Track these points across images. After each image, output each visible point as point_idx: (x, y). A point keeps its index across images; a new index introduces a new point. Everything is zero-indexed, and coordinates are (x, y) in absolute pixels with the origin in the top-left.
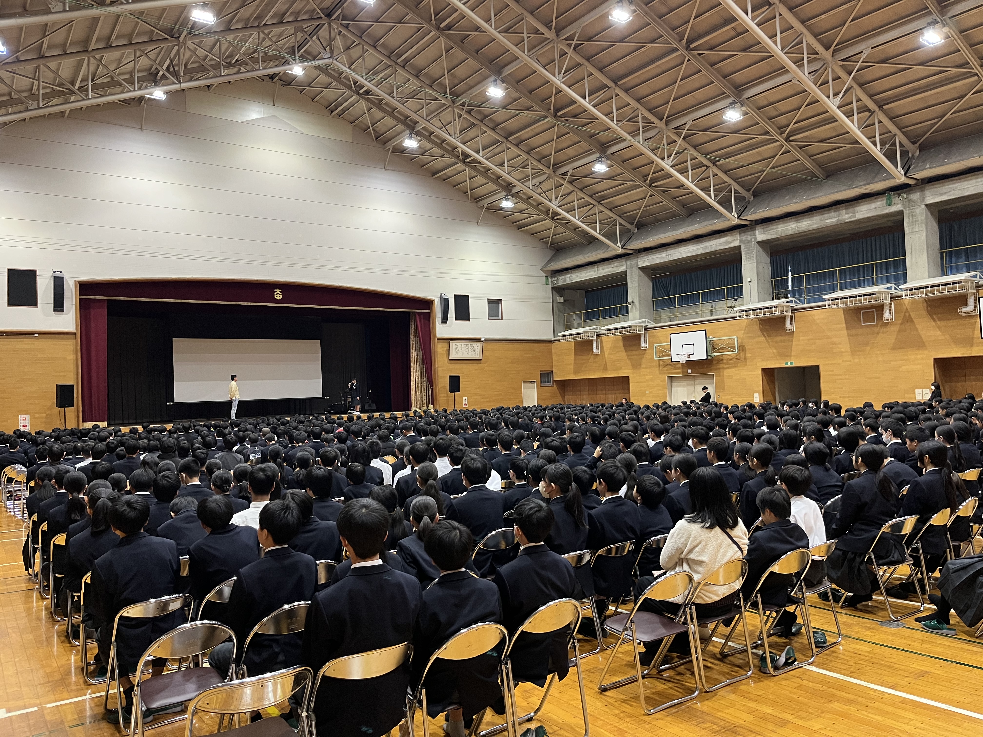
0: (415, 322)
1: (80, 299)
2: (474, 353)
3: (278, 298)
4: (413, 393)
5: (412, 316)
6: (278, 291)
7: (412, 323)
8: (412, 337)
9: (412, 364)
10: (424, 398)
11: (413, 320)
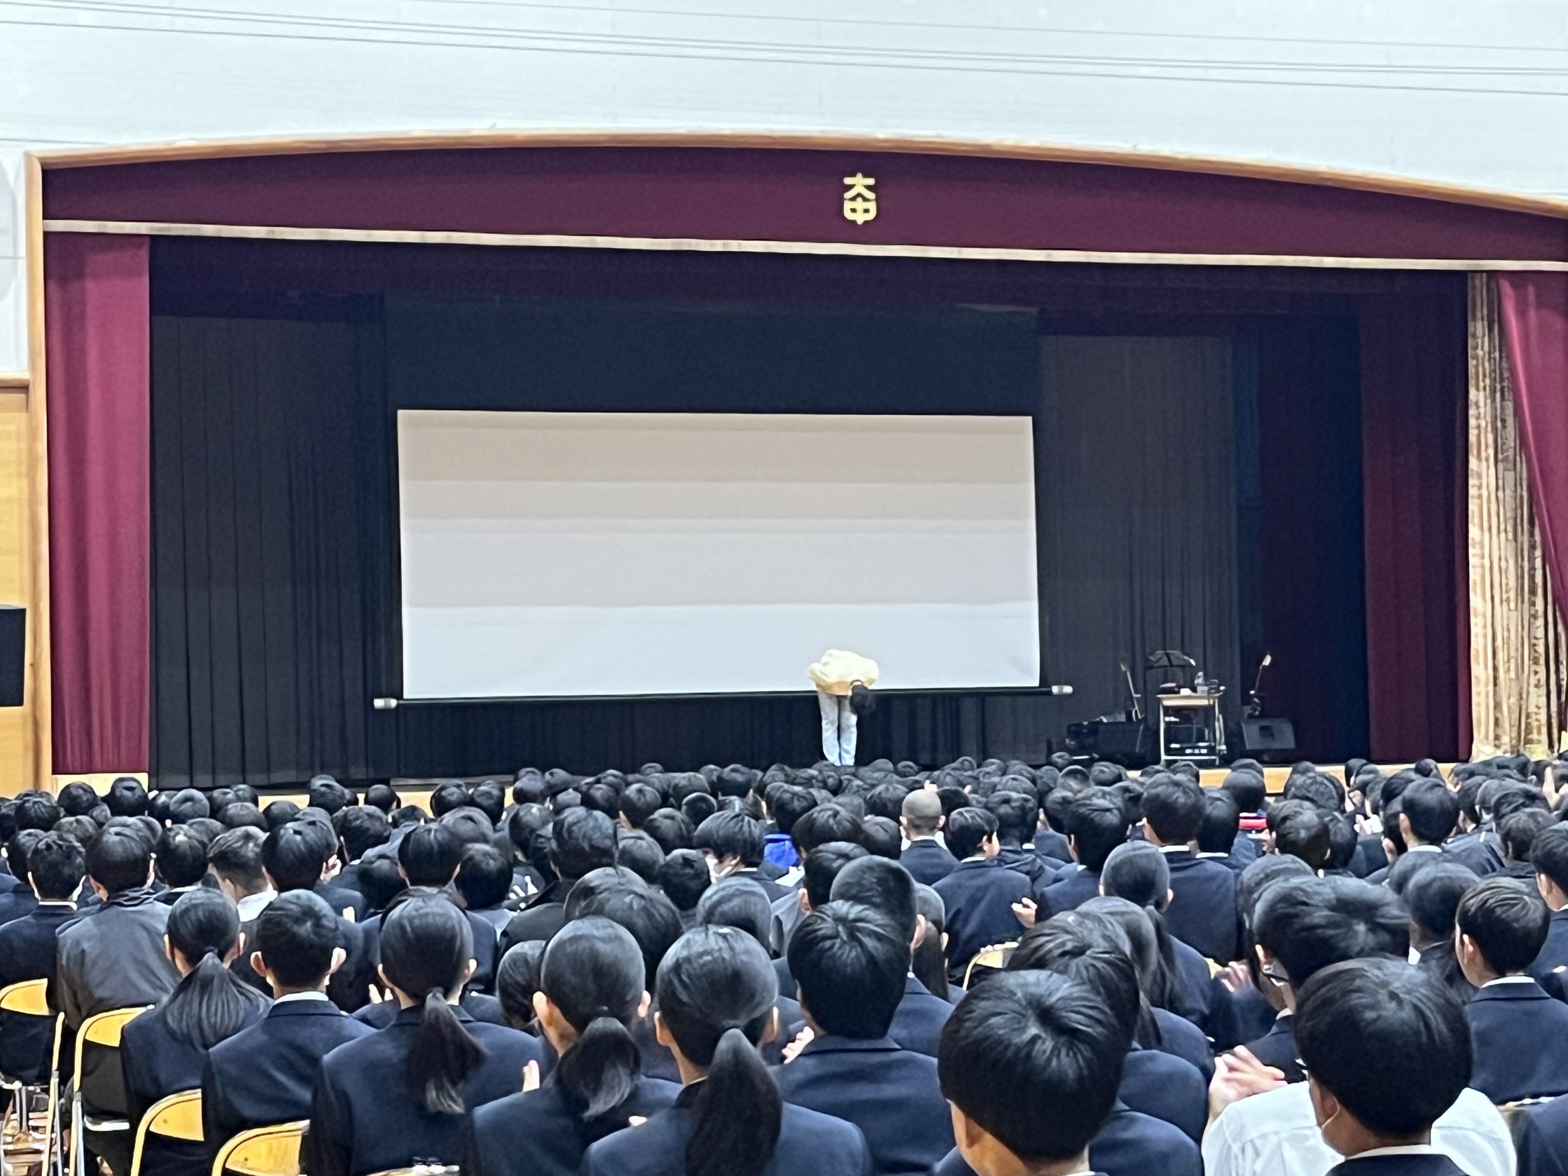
0: (1497, 320)
1: (47, 235)
3: (860, 218)
4: (1480, 671)
5: (1479, 294)
6: (859, 183)
7: (1478, 328)
8: (1477, 396)
9: (1474, 532)
10: (1537, 700)
11: (1482, 311)
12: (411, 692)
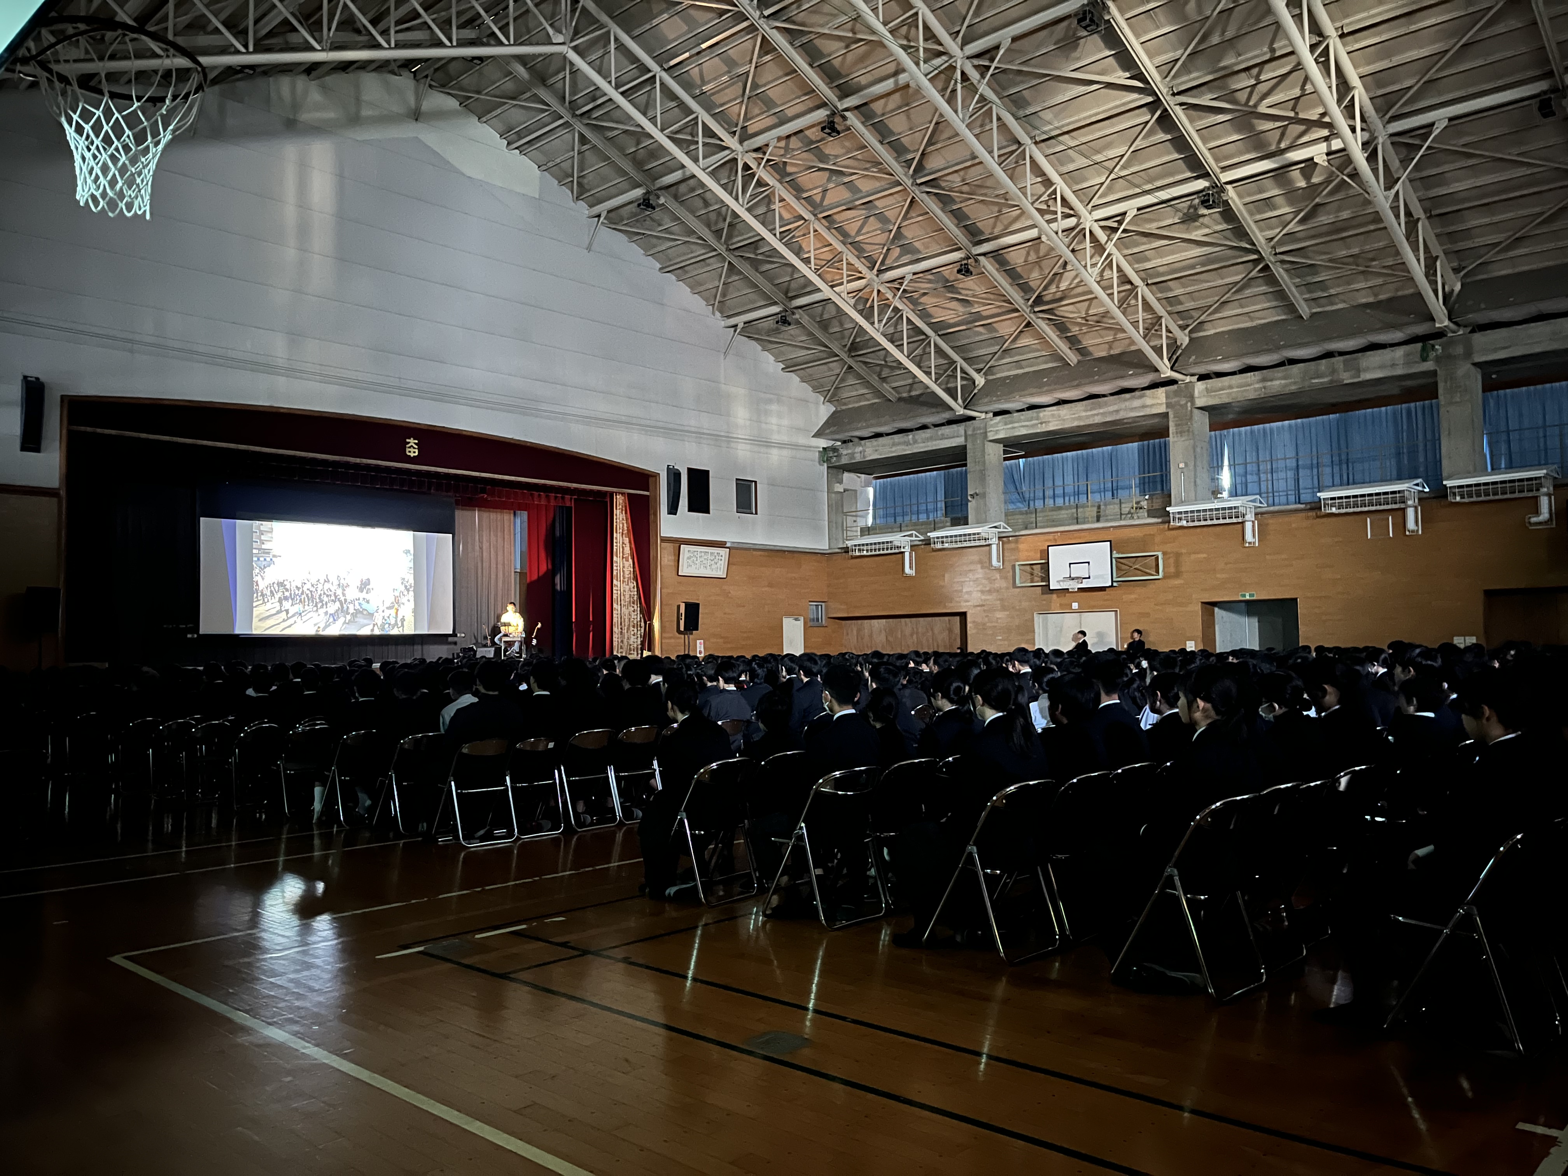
0: (623, 511)
1: (68, 431)
2: (714, 567)
3: (412, 455)
4: (616, 630)
5: (618, 501)
6: (412, 442)
7: (618, 512)
8: (617, 535)
10: (633, 640)
11: (619, 507)
12: (202, 631)
